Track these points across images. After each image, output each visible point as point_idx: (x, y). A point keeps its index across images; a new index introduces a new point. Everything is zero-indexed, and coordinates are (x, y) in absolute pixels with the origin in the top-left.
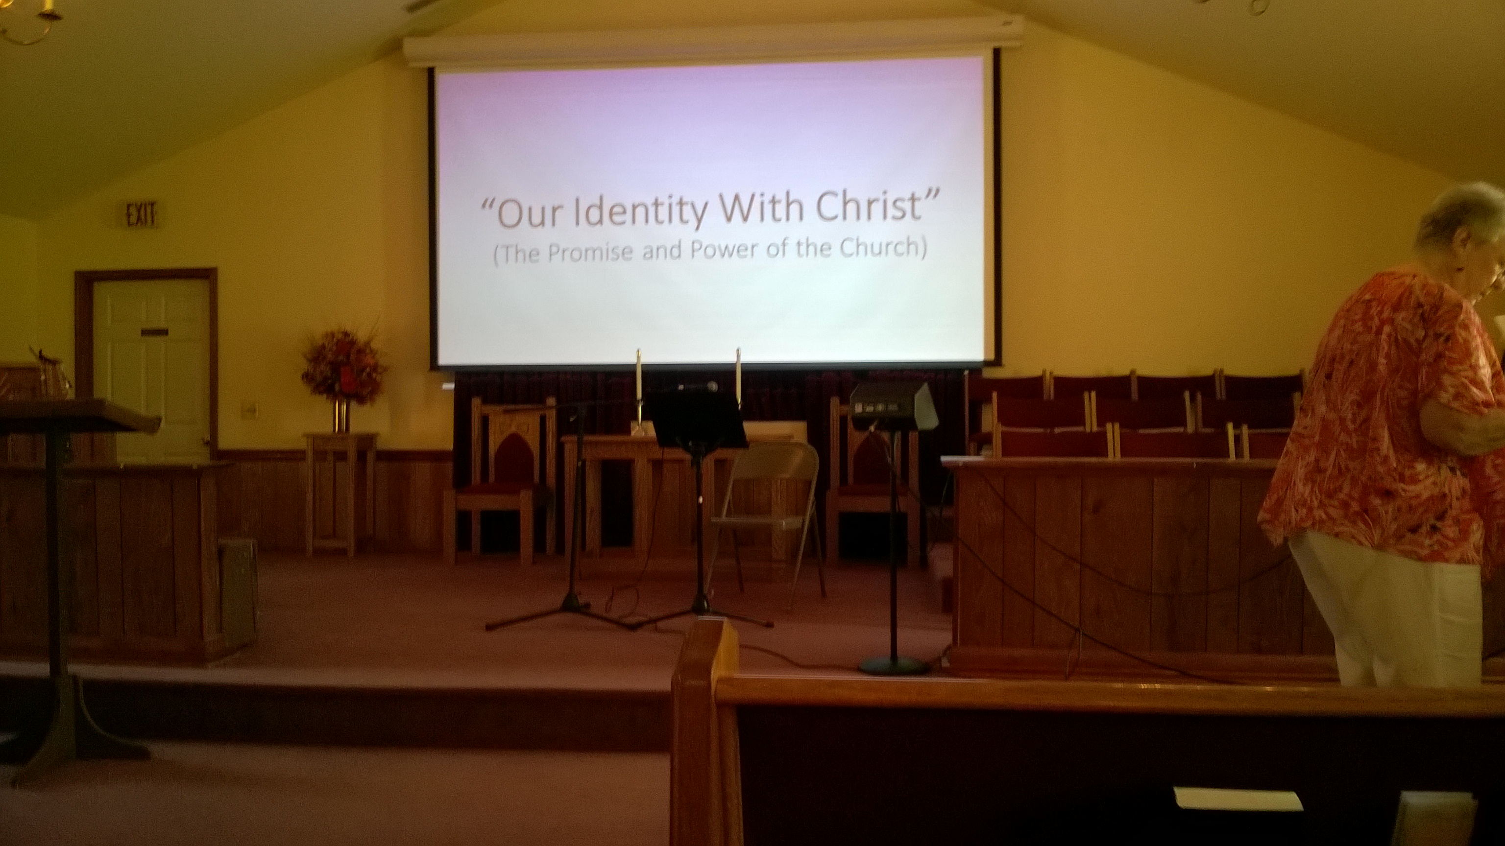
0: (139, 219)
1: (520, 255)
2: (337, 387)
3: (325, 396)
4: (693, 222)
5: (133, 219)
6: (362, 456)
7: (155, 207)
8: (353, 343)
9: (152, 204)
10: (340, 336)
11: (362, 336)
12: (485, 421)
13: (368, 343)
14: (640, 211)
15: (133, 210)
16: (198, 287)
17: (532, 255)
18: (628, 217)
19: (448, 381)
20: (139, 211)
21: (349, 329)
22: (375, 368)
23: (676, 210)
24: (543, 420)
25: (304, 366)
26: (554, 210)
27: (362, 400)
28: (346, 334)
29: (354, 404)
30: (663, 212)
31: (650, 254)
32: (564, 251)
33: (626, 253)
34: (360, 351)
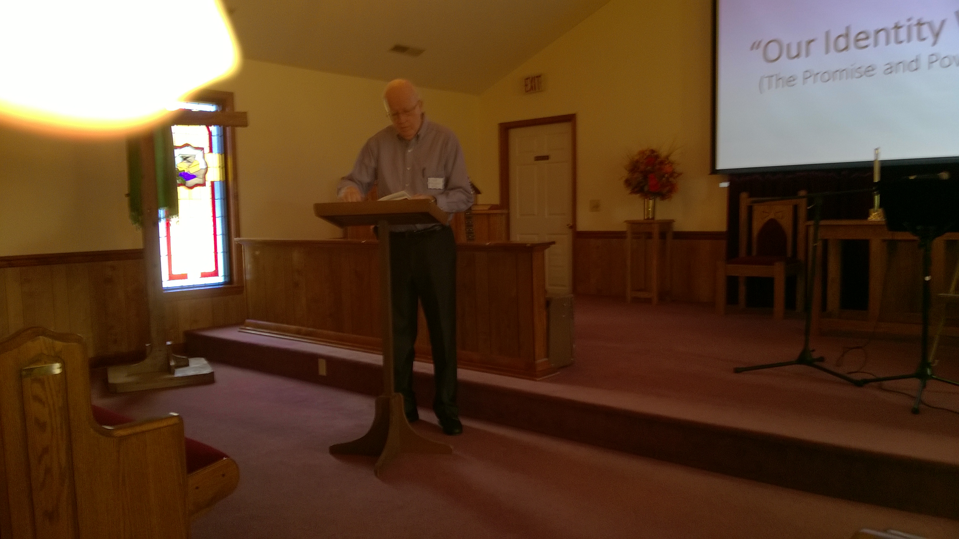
0: (532, 87)
1: (779, 83)
2: (646, 189)
3: (638, 195)
4: (931, 39)
5: (529, 88)
6: (663, 235)
7: (540, 78)
8: (657, 157)
10: (648, 153)
11: (663, 152)
12: (750, 210)
13: (667, 157)
14: (882, 35)
15: (528, 82)
16: (565, 127)
17: (790, 81)
18: (871, 41)
19: (725, 181)
20: (531, 82)
21: (654, 147)
22: (672, 174)
23: (915, 30)
24: (796, 208)
25: (625, 174)
26: (809, 43)
27: (663, 196)
28: (653, 151)
29: (658, 200)
30: (903, 33)
32: (816, 75)
33: (869, 70)
34: (662, 163)
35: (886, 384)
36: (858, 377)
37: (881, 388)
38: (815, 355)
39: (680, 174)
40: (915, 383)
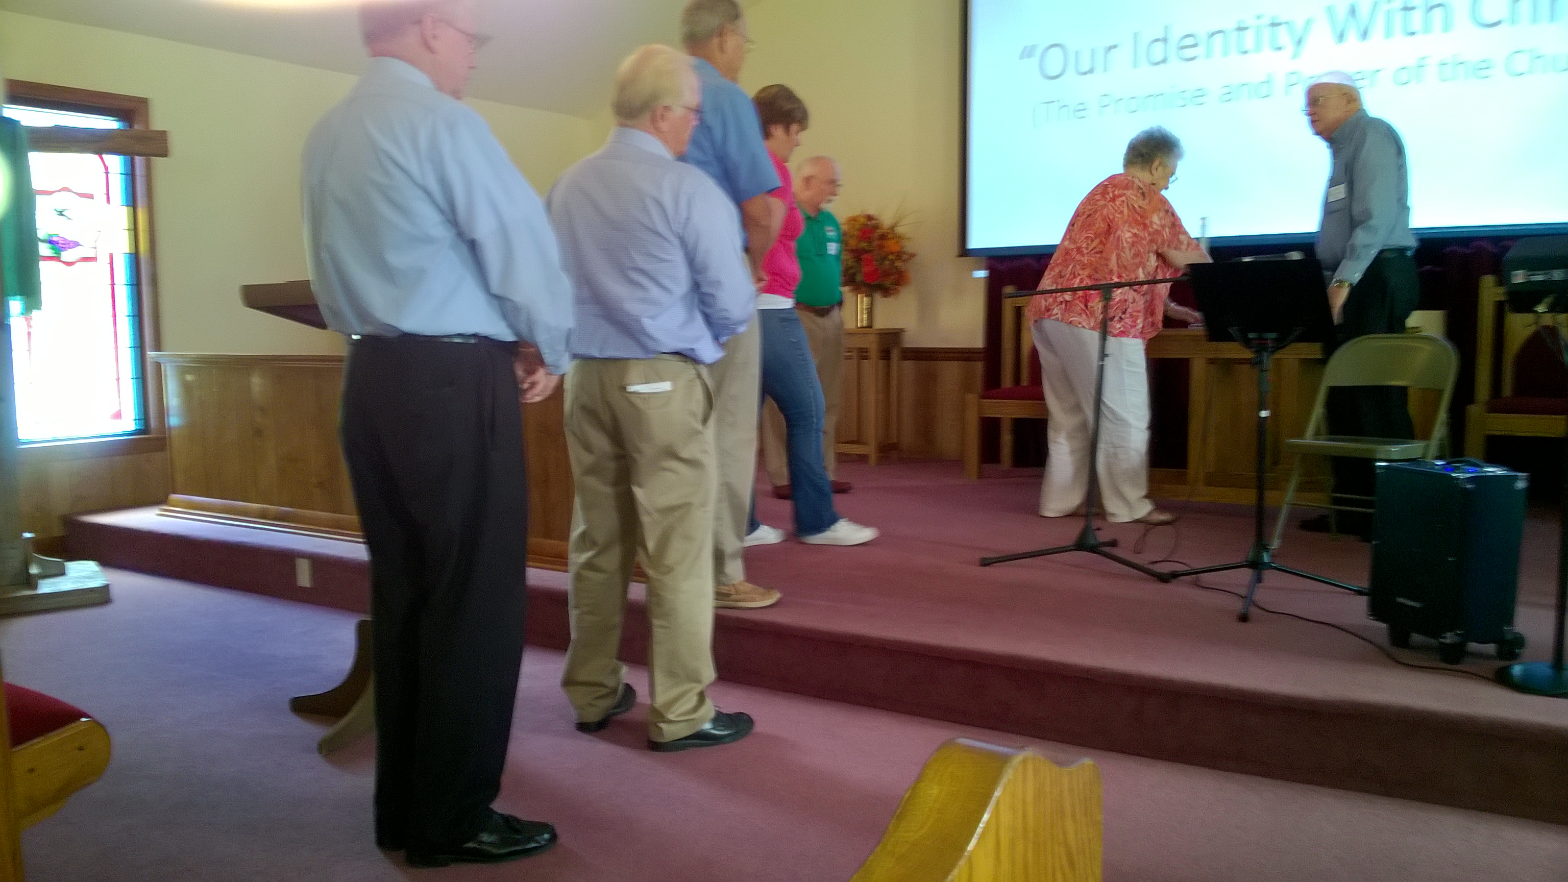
1: (1064, 111)
2: (859, 278)
4: (1291, 47)
6: (886, 355)
8: (876, 227)
10: (862, 220)
12: (1018, 314)
13: (892, 228)
14: (1218, 41)
17: (1079, 110)
18: (1201, 50)
19: (981, 268)
21: (871, 212)
22: (899, 255)
26: (1107, 52)
27: (886, 292)
28: (870, 218)
29: (878, 297)
30: (1249, 39)
31: (1228, 95)
32: (1117, 102)
34: (883, 237)
35: (1206, 578)
36: (1165, 568)
37: (1197, 585)
38: (1103, 537)
39: (912, 256)
40: (1247, 574)
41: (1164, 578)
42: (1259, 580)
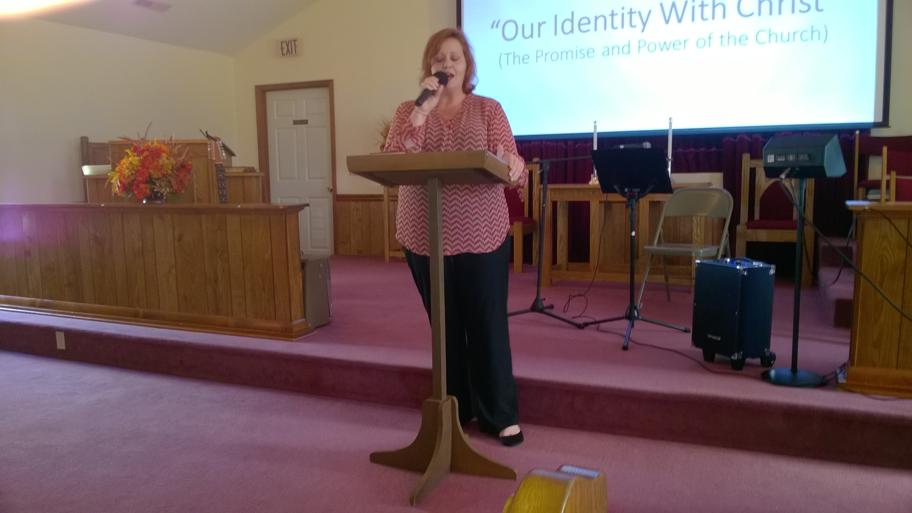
0: (288, 50)
1: (517, 59)
4: (640, 26)
5: (285, 51)
7: (296, 42)
9: (295, 41)
14: (601, 21)
15: (285, 45)
16: (323, 92)
17: (524, 59)
18: (592, 26)
20: (288, 46)
23: (627, 17)
26: (540, 25)
30: (617, 20)
31: (608, 52)
32: (546, 55)
33: (589, 52)
35: (603, 326)
36: (580, 321)
37: (598, 329)
38: (546, 303)
40: (625, 323)
41: (581, 327)
42: (633, 326)
